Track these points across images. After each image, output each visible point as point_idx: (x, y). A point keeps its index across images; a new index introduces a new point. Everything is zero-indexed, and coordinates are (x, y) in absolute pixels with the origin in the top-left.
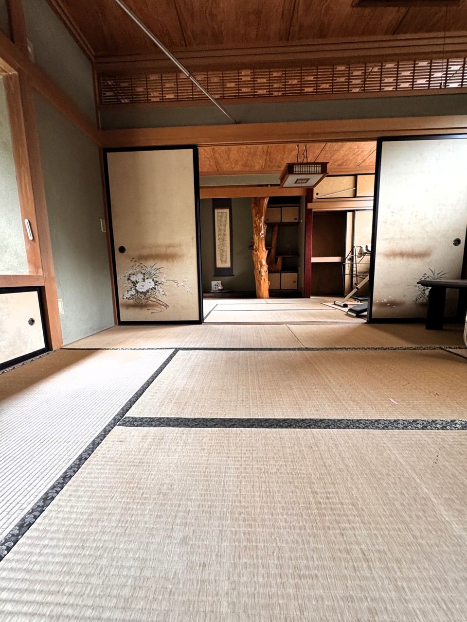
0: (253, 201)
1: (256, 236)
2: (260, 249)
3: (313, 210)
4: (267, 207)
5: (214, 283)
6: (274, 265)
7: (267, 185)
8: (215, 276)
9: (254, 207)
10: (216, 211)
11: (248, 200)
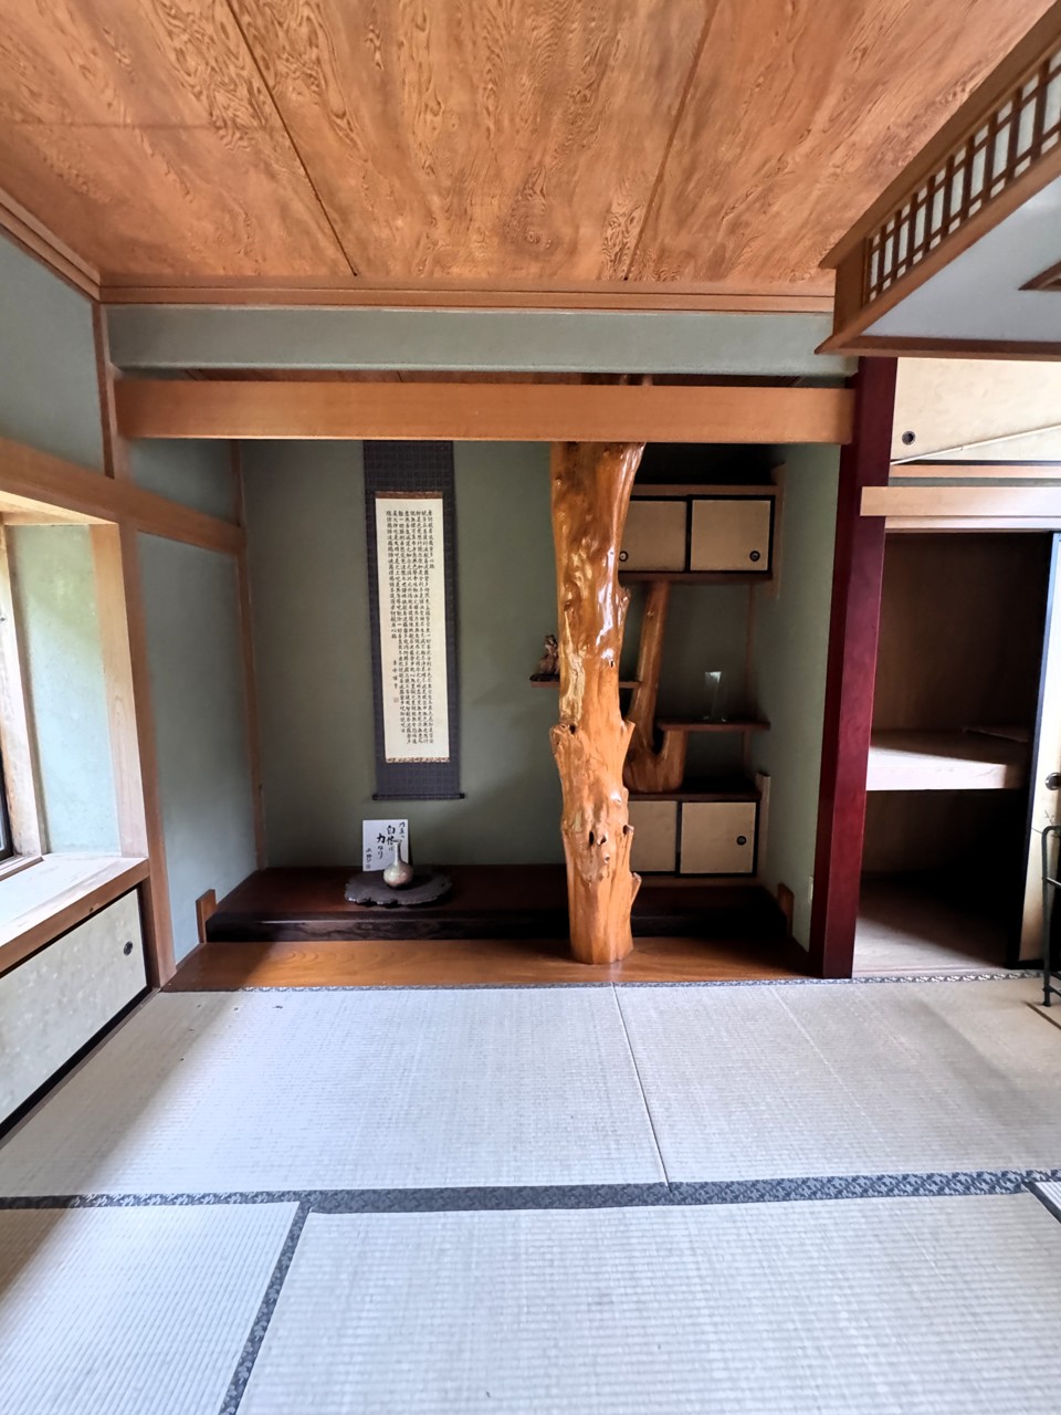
0: (557, 463)
1: (576, 651)
2: (596, 721)
3: (889, 525)
4: (633, 498)
5: (372, 829)
6: (649, 765)
7: (635, 379)
8: (375, 797)
9: (562, 496)
10: (383, 505)
11: (536, 452)
